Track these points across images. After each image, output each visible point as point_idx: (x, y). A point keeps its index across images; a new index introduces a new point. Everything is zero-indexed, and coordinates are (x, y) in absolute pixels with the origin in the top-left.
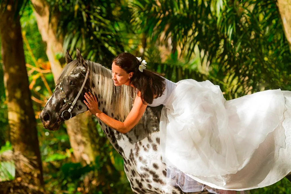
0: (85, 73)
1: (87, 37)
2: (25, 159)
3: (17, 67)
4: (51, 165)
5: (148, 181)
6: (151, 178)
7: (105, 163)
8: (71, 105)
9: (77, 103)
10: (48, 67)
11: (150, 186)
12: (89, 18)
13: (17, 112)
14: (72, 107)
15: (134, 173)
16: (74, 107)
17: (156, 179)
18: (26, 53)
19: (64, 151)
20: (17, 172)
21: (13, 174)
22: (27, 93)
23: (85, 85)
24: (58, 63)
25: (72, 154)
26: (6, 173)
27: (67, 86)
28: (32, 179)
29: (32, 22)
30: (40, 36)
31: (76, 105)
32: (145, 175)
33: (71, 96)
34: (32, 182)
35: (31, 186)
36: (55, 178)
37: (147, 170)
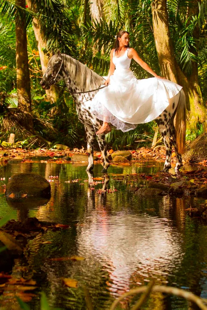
0: (61, 61)
1: (59, 41)
2: (23, 98)
3: (23, 53)
4: (35, 102)
5: (85, 115)
6: (87, 114)
7: (61, 103)
8: (55, 77)
9: (58, 76)
10: (38, 53)
11: (86, 118)
12: (60, 32)
13: (21, 75)
14: (55, 78)
15: (80, 110)
16: (57, 78)
17: (90, 115)
18: (28, 45)
19: (42, 95)
20: (18, 104)
21: (17, 105)
22: (27, 66)
23: (62, 67)
24: (43, 52)
25: (46, 96)
26: (13, 104)
27: (53, 67)
28: (26, 108)
29: (31, 31)
30: (35, 37)
31: (58, 77)
32: (85, 112)
33: (55, 72)
34: (26, 109)
35: (25, 112)
36: (36, 108)
37: (85, 110)
